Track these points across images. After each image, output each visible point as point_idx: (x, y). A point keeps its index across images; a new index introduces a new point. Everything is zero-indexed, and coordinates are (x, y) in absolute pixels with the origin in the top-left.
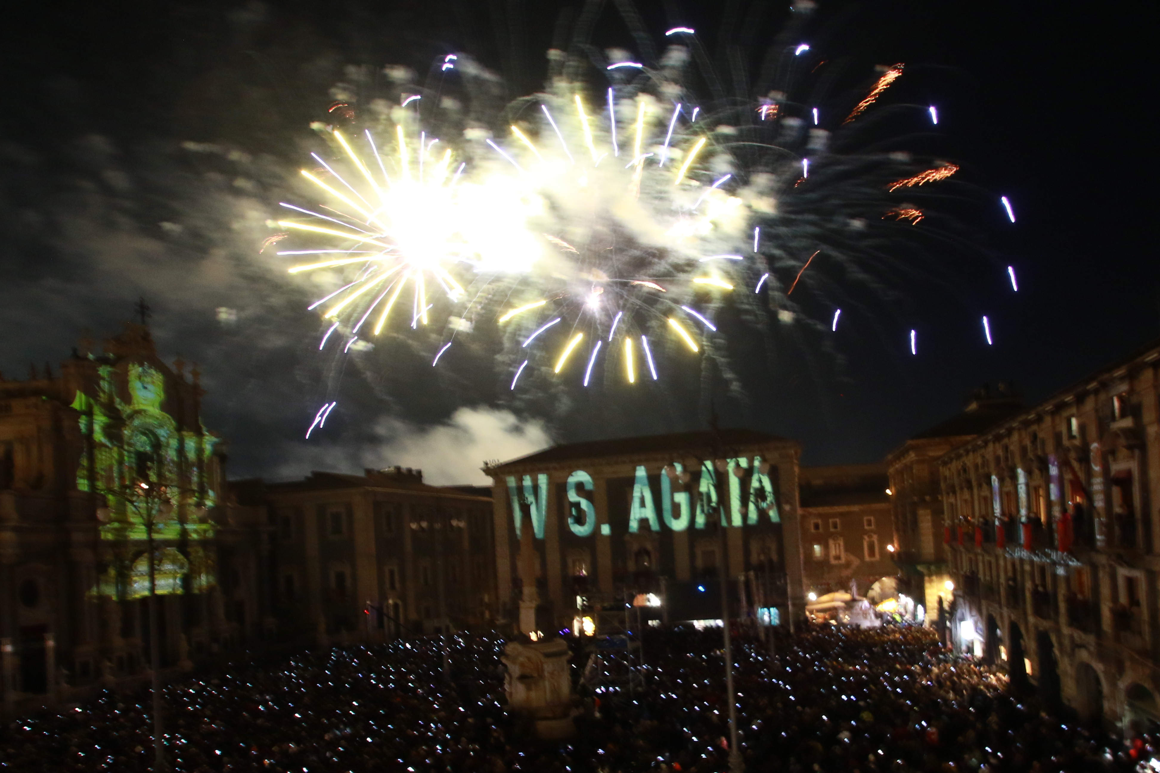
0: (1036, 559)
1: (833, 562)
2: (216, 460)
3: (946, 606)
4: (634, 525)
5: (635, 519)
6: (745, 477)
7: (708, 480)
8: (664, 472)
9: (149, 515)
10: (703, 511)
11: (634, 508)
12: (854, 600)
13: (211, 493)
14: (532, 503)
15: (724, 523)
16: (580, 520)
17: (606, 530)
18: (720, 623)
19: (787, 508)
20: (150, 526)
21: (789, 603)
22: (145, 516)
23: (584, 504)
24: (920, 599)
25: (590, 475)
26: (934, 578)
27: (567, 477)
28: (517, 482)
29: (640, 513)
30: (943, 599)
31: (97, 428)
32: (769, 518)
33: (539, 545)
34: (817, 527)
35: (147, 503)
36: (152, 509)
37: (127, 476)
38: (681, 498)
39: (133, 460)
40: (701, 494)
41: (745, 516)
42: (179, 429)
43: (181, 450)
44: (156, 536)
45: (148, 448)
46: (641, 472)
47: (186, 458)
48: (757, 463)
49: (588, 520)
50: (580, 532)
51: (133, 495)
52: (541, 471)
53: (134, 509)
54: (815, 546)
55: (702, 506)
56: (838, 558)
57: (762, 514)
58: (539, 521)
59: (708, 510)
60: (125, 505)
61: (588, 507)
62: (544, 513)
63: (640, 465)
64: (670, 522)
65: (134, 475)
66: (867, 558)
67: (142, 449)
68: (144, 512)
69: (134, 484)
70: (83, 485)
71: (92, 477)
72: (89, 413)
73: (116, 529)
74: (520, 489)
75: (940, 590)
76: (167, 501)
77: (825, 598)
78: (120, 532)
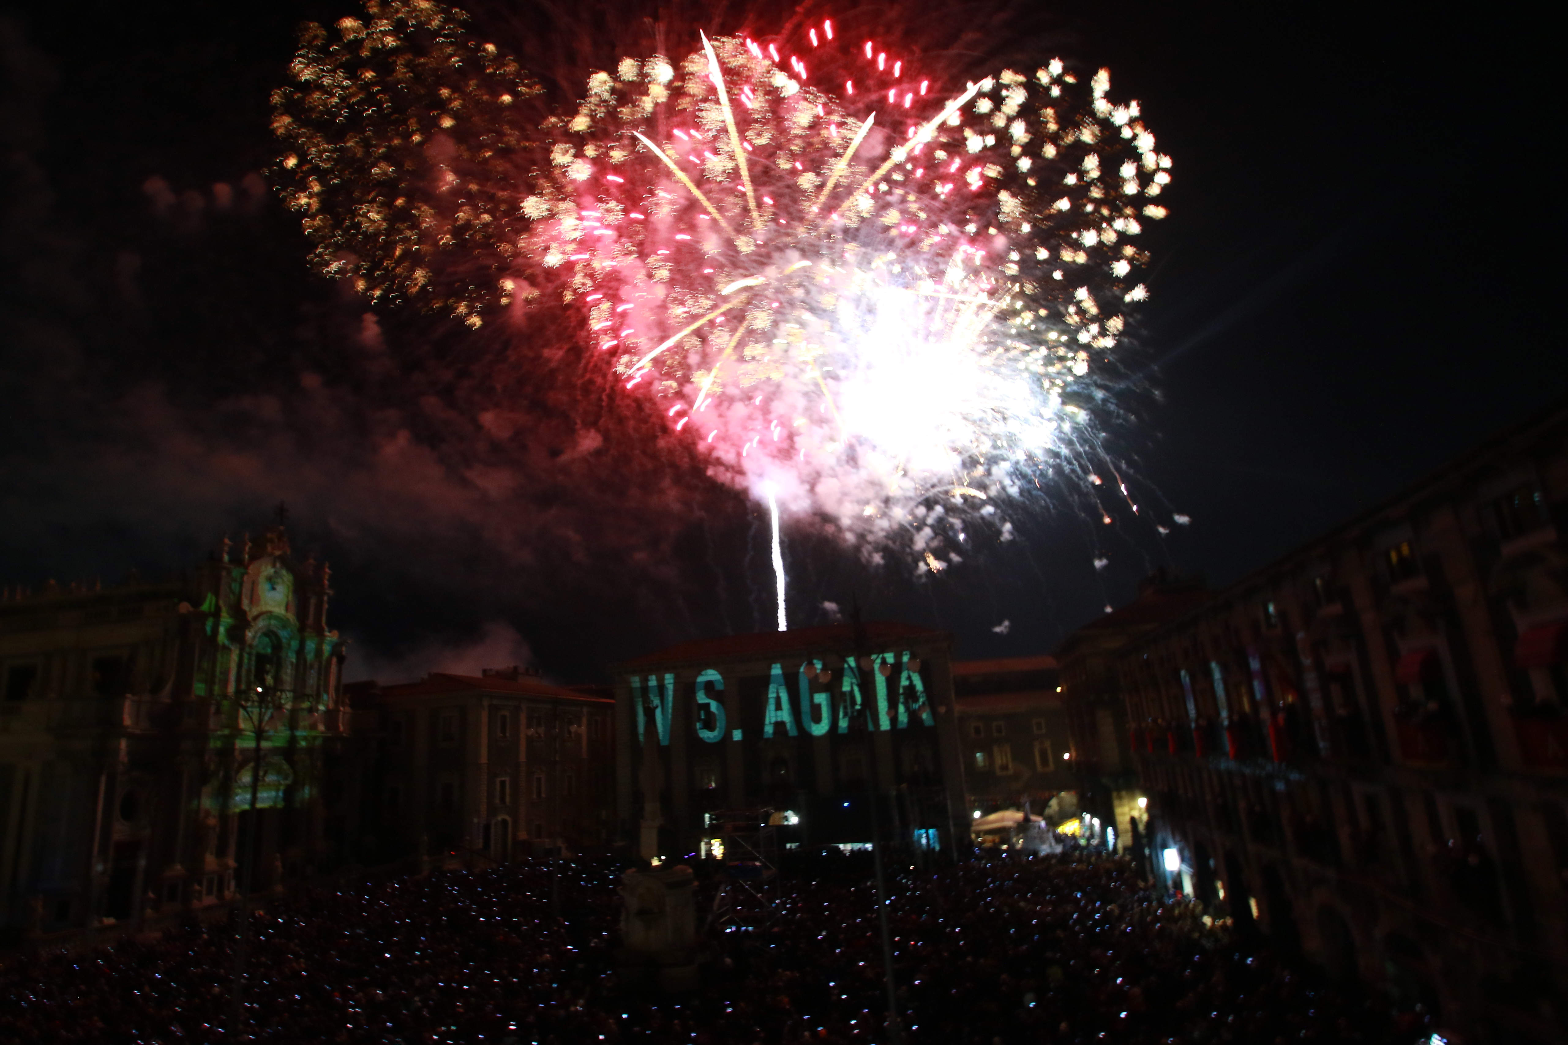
0: (1247, 771)
1: (999, 773)
2: (334, 660)
3: (1141, 828)
4: (769, 730)
5: (770, 723)
6: (893, 674)
7: (852, 678)
8: (802, 669)
9: (261, 721)
10: (845, 714)
11: (770, 711)
12: (1027, 820)
13: (325, 697)
14: (657, 707)
15: (871, 727)
16: (709, 725)
17: (737, 735)
18: (869, 846)
19: (942, 710)
20: (260, 734)
21: (951, 823)
22: (256, 723)
23: (714, 706)
24: (1109, 820)
25: (721, 673)
26: (1124, 793)
27: (696, 677)
28: (641, 681)
29: (776, 716)
30: (1138, 821)
31: (222, 630)
32: (921, 721)
33: (664, 752)
34: (977, 730)
35: (260, 708)
36: (265, 713)
37: (244, 679)
38: (821, 698)
39: (253, 663)
40: (844, 694)
41: (894, 720)
42: (302, 629)
43: (300, 652)
44: (265, 744)
45: (269, 650)
46: (776, 670)
47: (305, 661)
48: (905, 659)
49: (718, 724)
50: (709, 738)
51: (247, 700)
52: (668, 671)
53: (247, 715)
54: (978, 755)
55: (845, 708)
56: (1005, 768)
57: (913, 716)
58: (664, 725)
59: (852, 712)
60: (237, 711)
61: (718, 709)
62: (670, 717)
63: (775, 663)
64: (810, 727)
65: (252, 678)
66: (1039, 768)
67: (263, 652)
68: (255, 718)
69: (250, 688)
70: (199, 689)
71: (210, 682)
72: (216, 614)
73: (225, 736)
74: (645, 690)
75: (1131, 809)
76: (279, 707)
77: (992, 817)
78: (229, 741)
